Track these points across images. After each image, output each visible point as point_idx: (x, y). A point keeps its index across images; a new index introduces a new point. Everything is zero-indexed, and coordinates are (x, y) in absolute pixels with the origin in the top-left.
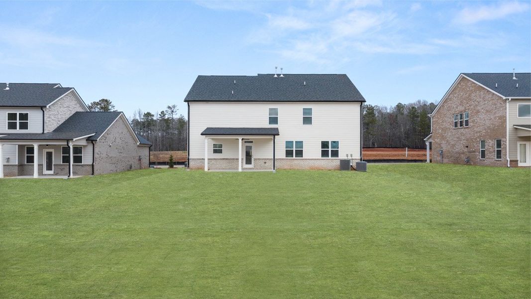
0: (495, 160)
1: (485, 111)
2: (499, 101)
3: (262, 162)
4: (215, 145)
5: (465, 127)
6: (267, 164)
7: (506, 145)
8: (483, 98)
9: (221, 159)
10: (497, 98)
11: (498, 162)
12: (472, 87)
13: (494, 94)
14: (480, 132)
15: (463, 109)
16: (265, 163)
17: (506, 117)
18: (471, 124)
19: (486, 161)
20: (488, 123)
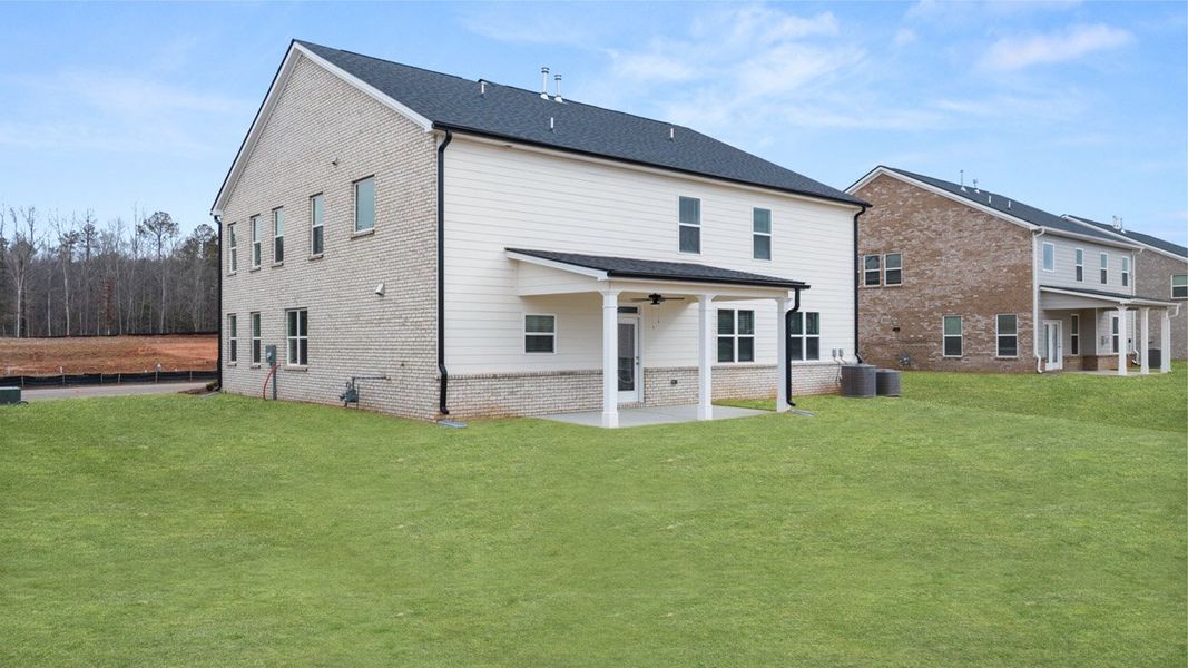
0: (997, 359)
1: (961, 254)
2: (1010, 233)
3: (665, 381)
4: (531, 322)
5: (886, 285)
6: (678, 386)
7: (1032, 326)
8: (956, 225)
9: (554, 375)
10: (1003, 227)
11: (1006, 363)
12: (916, 198)
13: (991, 217)
14: (945, 297)
15: (882, 244)
16: (674, 382)
17: (1031, 267)
18: (908, 279)
19: (963, 361)
20: (971, 280)
